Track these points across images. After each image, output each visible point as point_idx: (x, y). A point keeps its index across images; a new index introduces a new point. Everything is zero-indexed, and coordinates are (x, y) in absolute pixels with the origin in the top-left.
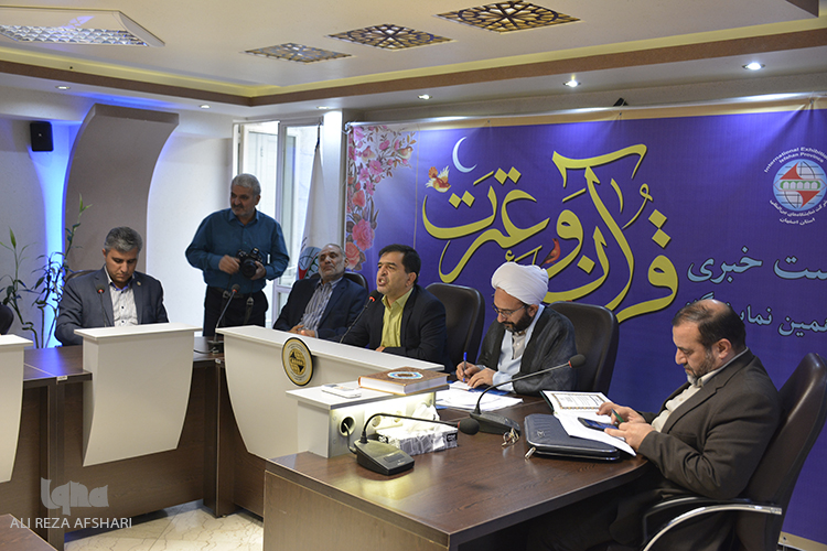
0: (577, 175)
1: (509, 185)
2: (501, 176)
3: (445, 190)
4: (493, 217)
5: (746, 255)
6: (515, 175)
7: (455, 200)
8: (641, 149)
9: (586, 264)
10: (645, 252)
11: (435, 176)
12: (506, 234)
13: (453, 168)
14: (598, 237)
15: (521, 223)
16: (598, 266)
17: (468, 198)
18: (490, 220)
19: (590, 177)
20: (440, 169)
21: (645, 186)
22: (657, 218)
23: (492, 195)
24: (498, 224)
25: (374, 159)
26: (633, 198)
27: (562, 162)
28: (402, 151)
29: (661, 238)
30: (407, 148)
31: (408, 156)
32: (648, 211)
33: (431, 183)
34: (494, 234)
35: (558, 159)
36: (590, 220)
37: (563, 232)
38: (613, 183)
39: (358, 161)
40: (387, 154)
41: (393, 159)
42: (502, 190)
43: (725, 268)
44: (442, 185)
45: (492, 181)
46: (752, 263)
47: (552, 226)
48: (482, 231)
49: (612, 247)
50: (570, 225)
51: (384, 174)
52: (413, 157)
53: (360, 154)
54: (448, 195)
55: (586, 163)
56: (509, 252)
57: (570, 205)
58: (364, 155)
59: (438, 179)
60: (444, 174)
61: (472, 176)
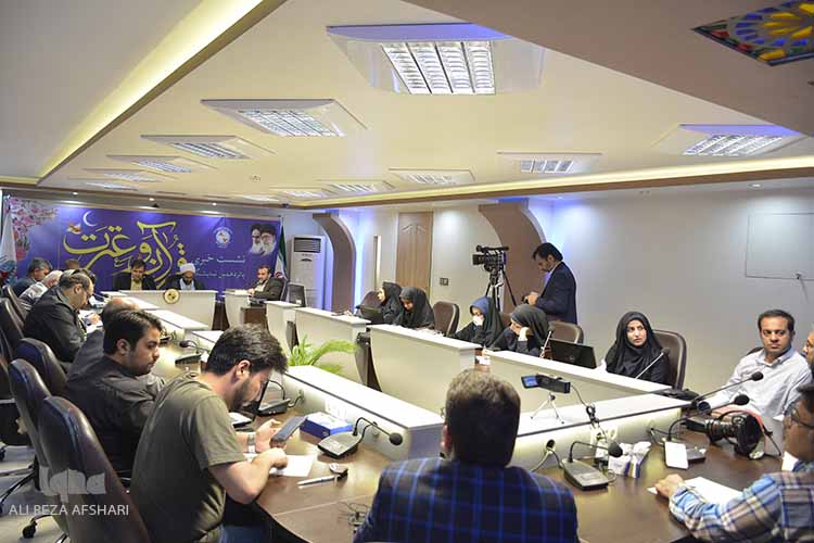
0: (148, 231)
1: (116, 233)
2: (111, 229)
3: (79, 233)
5: (209, 256)
6: (119, 229)
7: (85, 238)
8: (174, 224)
9: (153, 262)
10: (176, 257)
11: (72, 227)
12: (115, 252)
13: (83, 223)
14: (158, 252)
15: (122, 247)
16: (158, 262)
17: (93, 237)
18: (106, 246)
19: (154, 231)
20: (76, 224)
21: (176, 236)
22: (180, 246)
23: (106, 236)
24: (110, 247)
25: (26, 216)
26: (171, 240)
27: (142, 226)
28: (48, 214)
29: (182, 252)
30: (52, 213)
31: (53, 216)
32: (177, 244)
33: (70, 230)
34: (109, 252)
35: (139, 224)
36: (154, 246)
37: (142, 250)
38: (163, 234)
40: (38, 214)
42: (112, 235)
43: (203, 260)
44: (77, 231)
45: (107, 231)
46: (211, 259)
47: (138, 248)
48: (103, 251)
49: (163, 255)
50: (146, 248)
51: (35, 224)
52: (57, 217)
53: (15, 212)
55: (153, 227)
56: (117, 259)
57: (145, 241)
58: (19, 213)
59: (74, 229)
60: (78, 226)
61: (95, 228)
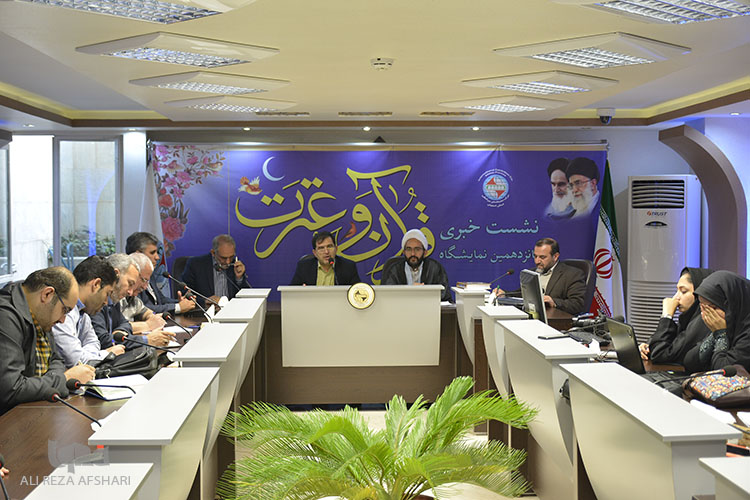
0: (365, 182)
1: (313, 189)
2: (306, 183)
3: (257, 193)
4: (301, 210)
5: (471, 224)
6: (318, 182)
7: (266, 200)
8: (408, 168)
9: (375, 236)
11: (246, 183)
12: (313, 221)
13: (263, 177)
14: (382, 219)
15: (323, 213)
16: (383, 239)
17: (279, 199)
18: (299, 212)
19: (375, 184)
20: (252, 178)
21: (411, 189)
22: (420, 207)
23: (299, 196)
24: (305, 215)
25: (181, 170)
26: (404, 197)
27: (354, 175)
28: (212, 165)
29: (423, 218)
30: (217, 163)
31: (219, 168)
32: (414, 203)
33: (243, 188)
34: (304, 222)
35: (349, 172)
36: (376, 209)
37: (356, 217)
38: (390, 187)
39: (163, 171)
40: (197, 167)
41: (203, 171)
42: (307, 193)
43: (461, 231)
44: (254, 189)
45: (300, 187)
46: (475, 228)
47: (349, 214)
48: (293, 220)
49: (392, 224)
50: (361, 213)
51: (193, 182)
52: (224, 169)
53: (165, 166)
54: (261, 196)
55: (372, 175)
57: (361, 201)
58: (171, 167)
59: (250, 186)
60: (256, 182)
61: (281, 183)
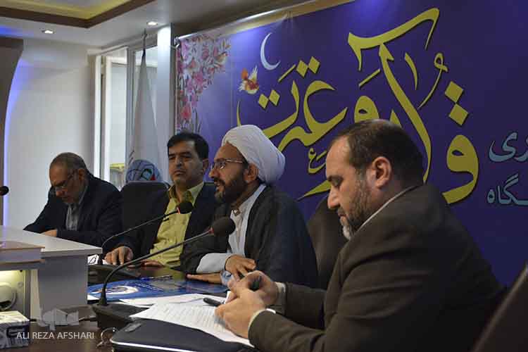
0: (371, 54)
1: (310, 77)
2: (302, 68)
3: (254, 91)
4: (296, 114)
6: (314, 65)
7: (263, 101)
8: (434, 14)
10: (443, 132)
11: (246, 79)
12: (308, 131)
13: (261, 68)
14: (394, 120)
15: (321, 117)
17: (275, 97)
18: (292, 118)
19: (385, 54)
20: (250, 71)
21: (439, 55)
22: (454, 91)
23: (295, 90)
24: (301, 122)
25: (197, 70)
27: (357, 43)
28: (218, 58)
29: (459, 114)
30: (223, 54)
31: (224, 61)
32: (443, 85)
33: (242, 87)
34: (297, 133)
35: (353, 40)
38: (407, 58)
39: (186, 73)
40: (208, 61)
41: (212, 67)
42: (304, 82)
44: (252, 87)
45: (295, 75)
47: (350, 114)
48: (289, 131)
50: (366, 112)
51: (205, 83)
52: (229, 61)
53: (187, 66)
54: (257, 96)
55: (379, 40)
56: (312, 150)
57: (367, 91)
58: (190, 66)
59: (249, 81)
60: (254, 75)
61: (278, 72)
